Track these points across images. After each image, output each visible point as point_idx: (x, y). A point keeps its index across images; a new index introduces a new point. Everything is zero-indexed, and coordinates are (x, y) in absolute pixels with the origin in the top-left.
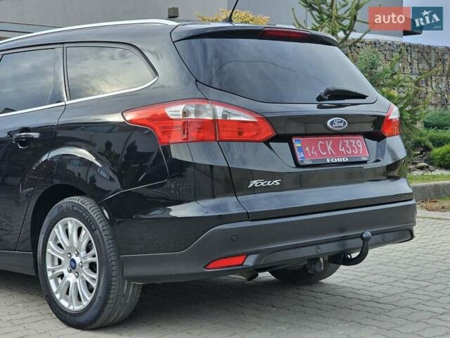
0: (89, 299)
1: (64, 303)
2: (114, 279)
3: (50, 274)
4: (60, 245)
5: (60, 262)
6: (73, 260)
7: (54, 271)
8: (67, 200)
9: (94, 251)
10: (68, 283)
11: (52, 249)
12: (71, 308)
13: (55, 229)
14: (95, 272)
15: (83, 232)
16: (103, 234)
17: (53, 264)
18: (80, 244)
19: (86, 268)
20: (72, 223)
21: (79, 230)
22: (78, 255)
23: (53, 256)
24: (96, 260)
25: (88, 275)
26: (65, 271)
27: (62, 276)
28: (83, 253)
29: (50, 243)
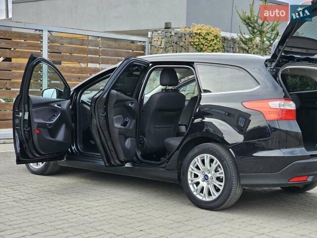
0: (217, 195)
1: (199, 197)
2: (234, 186)
3: (190, 182)
4: (197, 167)
5: (197, 176)
6: (206, 175)
7: (192, 181)
9: (223, 171)
11: (192, 169)
12: (204, 199)
13: (195, 159)
14: (222, 182)
15: (215, 162)
16: (228, 163)
17: (191, 177)
19: (214, 179)
21: (212, 161)
22: (209, 173)
24: (223, 176)
25: (217, 183)
26: (200, 181)
27: (198, 184)
29: (191, 166)
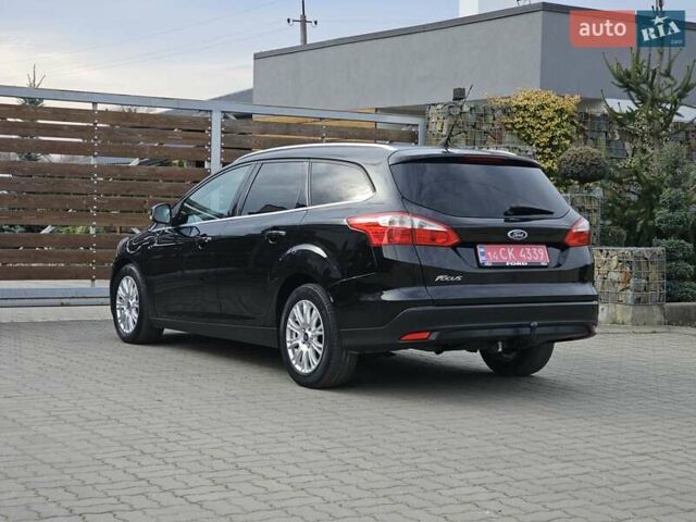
0: (316, 364)
1: (298, 368)
2: (334, 348)
4: (297, 322)
5: (297, 335)
7: (291, 343)
8: (303, 286)
9: (321, 326)
10: (302, 352)
11: (291, 326)
14: (322, 343)
15: (314, 312)
16: (328, 313)
17: (291, 337)
18: (311, 321)
19: (315, 339)
20: (306, 304)
21: (312, 310)
22: (310, 330)
23: (292, 331)
24: (322, 333)
25: (316, 345)
26: (300, 342)
27: (297, 347)
28: (313, 328)
29: (290, 320)
